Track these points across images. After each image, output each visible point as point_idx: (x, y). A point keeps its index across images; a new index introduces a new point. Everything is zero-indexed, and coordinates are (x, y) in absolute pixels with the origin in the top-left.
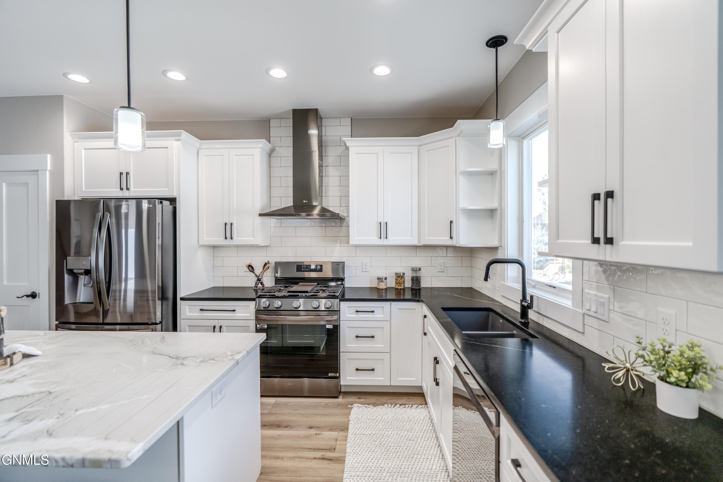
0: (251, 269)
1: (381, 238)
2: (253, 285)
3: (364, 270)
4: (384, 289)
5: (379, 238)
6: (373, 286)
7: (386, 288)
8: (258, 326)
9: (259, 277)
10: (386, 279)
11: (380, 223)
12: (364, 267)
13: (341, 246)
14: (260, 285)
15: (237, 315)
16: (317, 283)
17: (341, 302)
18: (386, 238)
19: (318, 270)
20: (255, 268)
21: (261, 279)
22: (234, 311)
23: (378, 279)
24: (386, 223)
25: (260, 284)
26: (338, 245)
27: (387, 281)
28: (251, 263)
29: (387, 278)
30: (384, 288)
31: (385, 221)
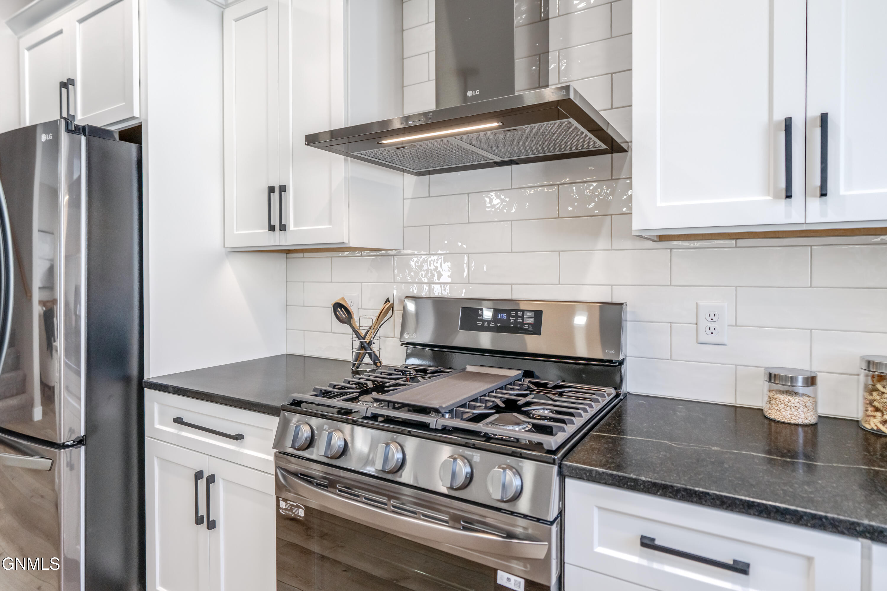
0: (342, 313)
1: (788, 196)
2: (349, 357)
3: (704, 337)
4: (804, 426)
5: (776, 197)
6: (743, 402)
7: (811, 419)
8: (283, 505)
9: (364, 338)
10: (811, 381)
11: (788, 124)
12: (704, 324)
13: (613, 248)
14: (367, 360)
15: (246, 451)
16: (520, 372)
17: (568, 481)
18: (823, 194)
19: (526, 326)
20: (355, 315)
21: (370, 343)
22: (238, 437)
23: (772, 377)
24: (824, 118)
25: (367, 356)
26: (602, 243)
27: (815, 392)
28: (343, 299)
29: (819, 381)
30: (800, 421)
31: (815, 113)
